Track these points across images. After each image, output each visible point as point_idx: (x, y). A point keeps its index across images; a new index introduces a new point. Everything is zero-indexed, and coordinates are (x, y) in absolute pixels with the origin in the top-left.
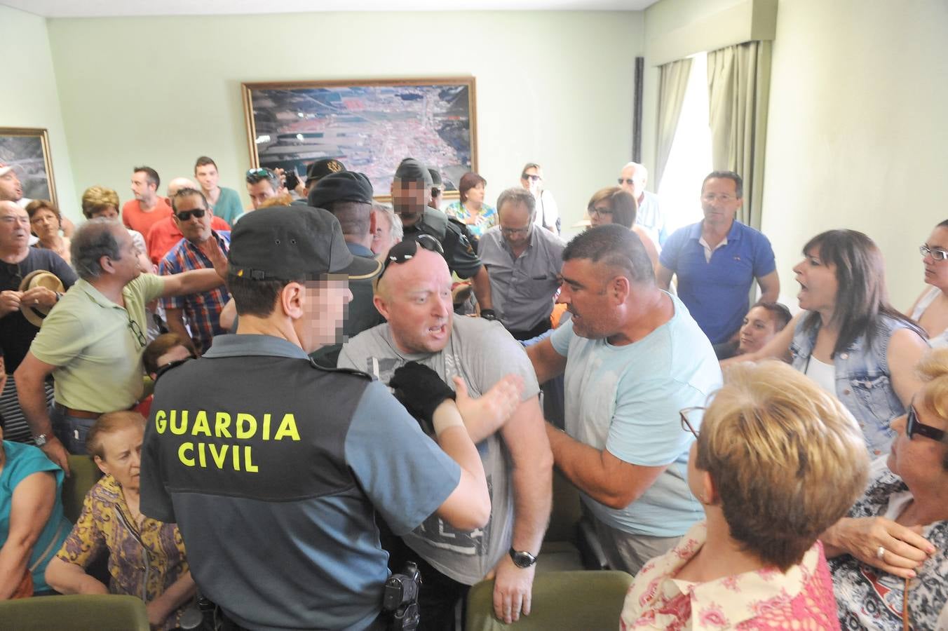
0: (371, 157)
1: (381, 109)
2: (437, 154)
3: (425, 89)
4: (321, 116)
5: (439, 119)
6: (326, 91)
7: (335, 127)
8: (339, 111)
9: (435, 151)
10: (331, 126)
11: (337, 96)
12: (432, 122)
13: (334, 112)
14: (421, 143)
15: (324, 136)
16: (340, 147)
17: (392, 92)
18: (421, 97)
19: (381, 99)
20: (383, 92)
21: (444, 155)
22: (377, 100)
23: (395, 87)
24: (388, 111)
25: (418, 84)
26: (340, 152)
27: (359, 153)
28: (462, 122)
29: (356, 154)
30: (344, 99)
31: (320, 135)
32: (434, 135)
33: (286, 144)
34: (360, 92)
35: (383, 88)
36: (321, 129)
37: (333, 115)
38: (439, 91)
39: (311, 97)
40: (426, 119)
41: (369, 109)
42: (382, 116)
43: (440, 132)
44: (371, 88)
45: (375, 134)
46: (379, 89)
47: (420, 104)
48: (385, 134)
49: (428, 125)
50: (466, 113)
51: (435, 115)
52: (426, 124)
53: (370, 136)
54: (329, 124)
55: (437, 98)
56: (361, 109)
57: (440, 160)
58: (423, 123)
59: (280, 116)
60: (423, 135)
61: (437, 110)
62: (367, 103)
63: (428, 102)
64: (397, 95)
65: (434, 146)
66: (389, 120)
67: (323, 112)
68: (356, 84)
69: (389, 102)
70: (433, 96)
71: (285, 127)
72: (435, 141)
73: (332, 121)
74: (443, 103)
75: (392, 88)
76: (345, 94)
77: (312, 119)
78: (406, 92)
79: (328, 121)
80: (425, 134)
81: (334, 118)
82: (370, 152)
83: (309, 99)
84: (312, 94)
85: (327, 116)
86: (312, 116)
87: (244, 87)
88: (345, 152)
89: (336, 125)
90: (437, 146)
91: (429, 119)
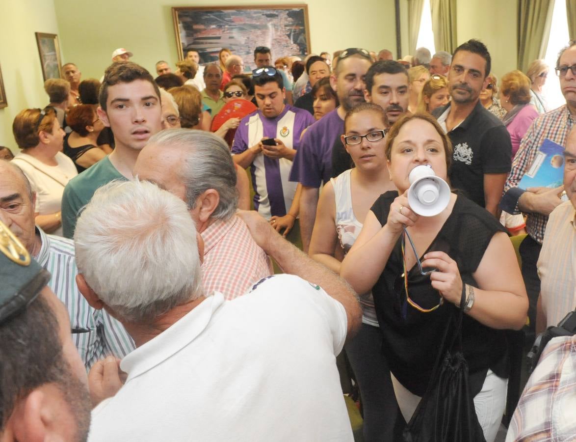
0: (249, 50)
1: (254, 22)
2: (287, 48)
3: (279, 11)
4: (220, 27)
5: (288, 28)
6: (222, 12)
7: (227, 33)
8: (230, 23)
9: (286, 46)
10: (225, 32)
11: (229, 15)
12: (284, 30)
13: (227, 24)
14: (279, 42)
15: (222, 38)
16: (231, 45)
17: (260, 13)
18: (277, 16)
19: (254, 17)
20: (255, 13)
21: (292, 48)
22: (252, 18)
23: (262, 10)
24: (258, 24)
25: (274, 9)
26: (231, 48)
27: (242, 48)
28: (301, 29)
29: (241, 49)
30: (232, 17)
31: (219, 38)
32: (286, 37)
33: (199, 43)
34: (242, 13)
35: (256, 10)
36: (220, 34)
37: (227, 26)
38: (287, 12)
39: (214, 15)
40: (280, 29)
41: (247, 22)
42: (255, 27)
43: (289, 36)
44: (248, 10)
45: (252, 37)
46: (253, 11)
47: (277, 20)
48: (257, 37)
49: (282, 32)
50: (303, 25)
51: (286, 26)
52: (281, 31)
53: (248, 38)
54: (224, 31)
55: (286, 16)
56: (243, 23)
57: (289, 52)
58: (279, 30)
59: (195, 27)
60: (279, 38)
61: (286, 23)
62: (247, 19)
63: (281, 19)
64: (263, 15)
65: (285, 44)
66: (259, 29)
67: (221, 24)
68: (239, 8)
69: (259, 19)
70: (284, 15)
71: (198, 33)
72: (287, 41)
73: (226, 30)
74: (290, 19)
75: (260, 11)
76: (233, 14)
77: (214, 28)
78: (268, 13)
79: (223, 30)
80: (280, 36)
81: (227, 28)
82: (249, 47)
83: (212, 17)
84: (214, 14)
85: (223, 27)
86: (214, 26)
87: (173, 10)
88: (233, 47)
89: (228, 32)
90: (287, 44)
91: (282, 28)
